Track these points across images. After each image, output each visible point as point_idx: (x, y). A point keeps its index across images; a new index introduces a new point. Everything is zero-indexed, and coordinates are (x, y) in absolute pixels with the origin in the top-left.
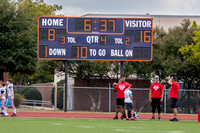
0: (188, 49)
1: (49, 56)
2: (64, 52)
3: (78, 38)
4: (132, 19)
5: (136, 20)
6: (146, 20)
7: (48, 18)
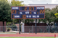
0: (57, 14)
1: (15, 18)
2: (19, 16)
3: (23, 12)
4: (39, 7)
5: (40, 7)
6: (43, 7)
7: (14, 7)
